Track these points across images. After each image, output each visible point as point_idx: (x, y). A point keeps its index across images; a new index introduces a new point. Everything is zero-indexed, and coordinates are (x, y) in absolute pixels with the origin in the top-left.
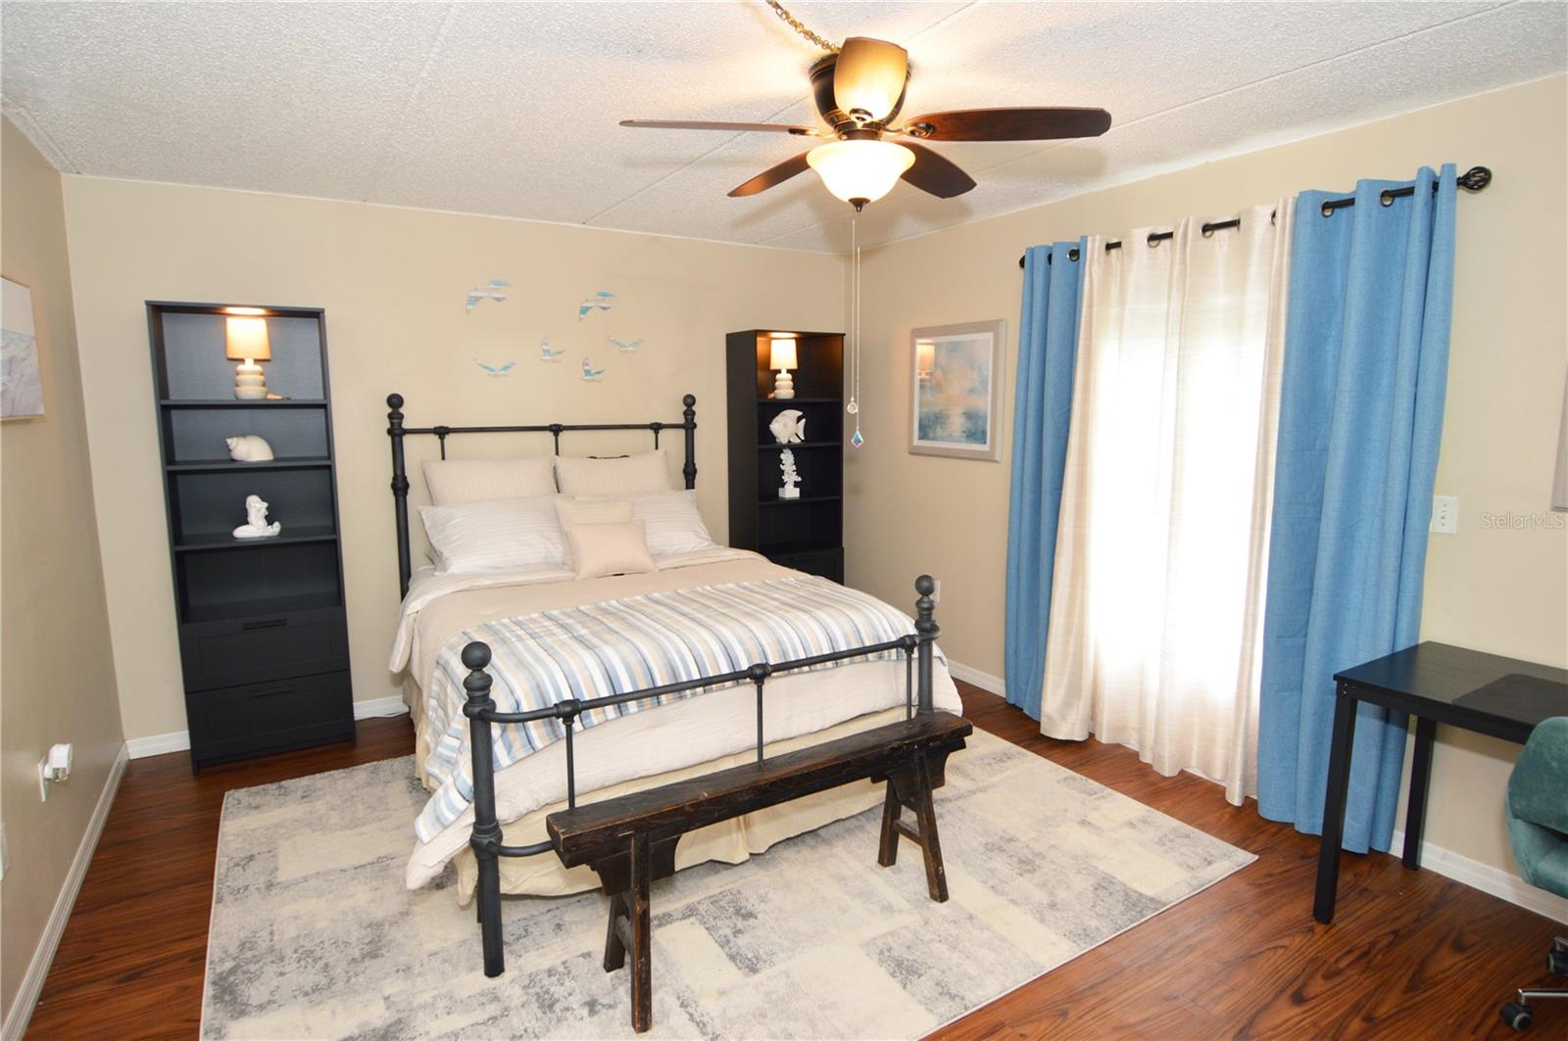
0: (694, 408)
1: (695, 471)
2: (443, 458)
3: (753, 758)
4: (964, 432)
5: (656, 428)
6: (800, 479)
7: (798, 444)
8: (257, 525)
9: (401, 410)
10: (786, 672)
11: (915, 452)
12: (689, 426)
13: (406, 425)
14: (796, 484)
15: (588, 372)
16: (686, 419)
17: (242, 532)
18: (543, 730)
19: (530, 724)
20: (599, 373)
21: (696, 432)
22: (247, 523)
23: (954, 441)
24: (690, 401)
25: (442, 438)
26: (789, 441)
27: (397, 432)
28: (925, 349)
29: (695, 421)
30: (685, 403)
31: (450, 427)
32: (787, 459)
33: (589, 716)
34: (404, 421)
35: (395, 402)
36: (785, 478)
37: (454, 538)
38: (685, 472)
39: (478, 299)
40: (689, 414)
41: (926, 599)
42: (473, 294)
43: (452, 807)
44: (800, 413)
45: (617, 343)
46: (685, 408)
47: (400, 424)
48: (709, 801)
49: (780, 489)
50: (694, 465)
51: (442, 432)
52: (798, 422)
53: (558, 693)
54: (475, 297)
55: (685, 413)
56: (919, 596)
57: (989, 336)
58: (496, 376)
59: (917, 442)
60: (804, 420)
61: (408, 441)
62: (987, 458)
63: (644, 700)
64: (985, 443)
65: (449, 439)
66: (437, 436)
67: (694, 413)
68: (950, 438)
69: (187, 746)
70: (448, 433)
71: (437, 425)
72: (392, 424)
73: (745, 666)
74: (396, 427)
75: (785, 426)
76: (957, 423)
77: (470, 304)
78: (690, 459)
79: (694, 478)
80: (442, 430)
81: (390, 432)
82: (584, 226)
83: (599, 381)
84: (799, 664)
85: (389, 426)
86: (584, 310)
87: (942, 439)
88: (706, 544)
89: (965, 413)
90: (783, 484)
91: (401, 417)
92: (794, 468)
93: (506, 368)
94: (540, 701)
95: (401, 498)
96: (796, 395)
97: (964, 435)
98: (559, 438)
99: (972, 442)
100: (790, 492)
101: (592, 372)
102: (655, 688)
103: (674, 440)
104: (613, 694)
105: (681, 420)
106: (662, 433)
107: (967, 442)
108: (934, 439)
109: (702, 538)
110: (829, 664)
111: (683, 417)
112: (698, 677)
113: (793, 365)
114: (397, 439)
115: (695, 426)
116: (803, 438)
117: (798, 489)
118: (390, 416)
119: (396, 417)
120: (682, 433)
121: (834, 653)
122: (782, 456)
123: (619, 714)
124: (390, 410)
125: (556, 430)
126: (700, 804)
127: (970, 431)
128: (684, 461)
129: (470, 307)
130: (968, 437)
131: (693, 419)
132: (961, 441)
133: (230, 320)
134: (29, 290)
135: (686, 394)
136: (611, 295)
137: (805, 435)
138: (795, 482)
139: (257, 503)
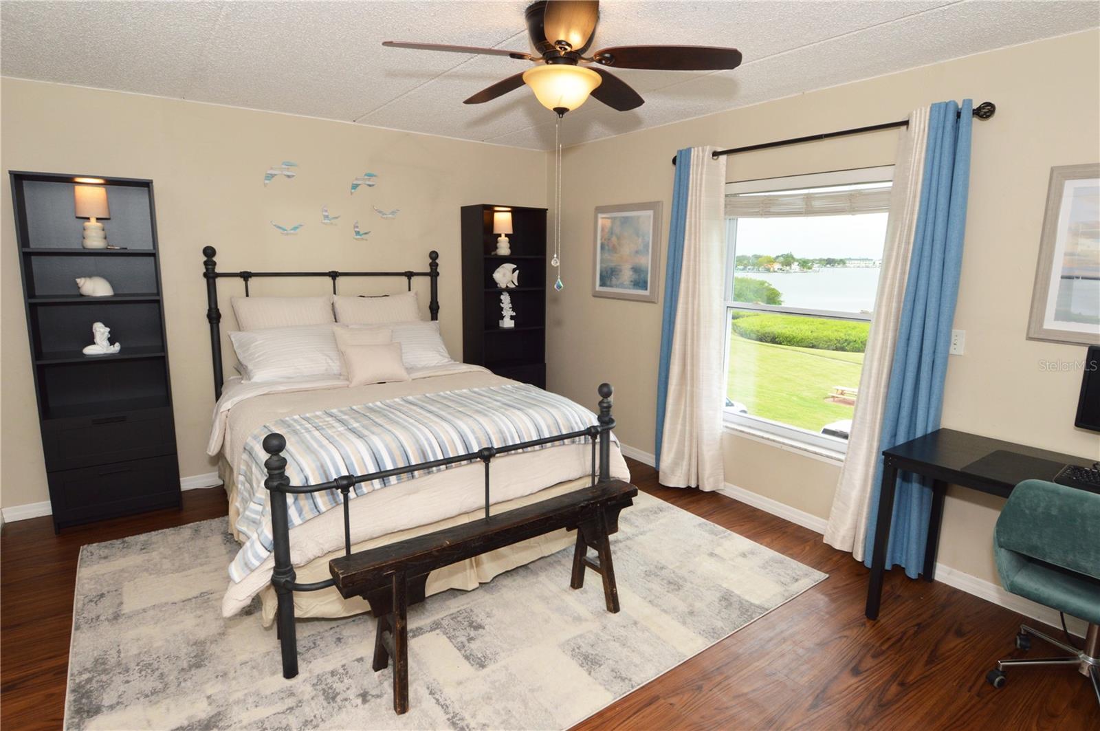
0: (437, 261)
1: (438, 307)
2: (247, 295)
3: (482, 515)
4: (632, 281)
5: (409, 275)
6: (514, 314)
7: (513, 288)
8: (101, 345)
9: (214, 259)
10: (506, 453)
11: (597, 295)
12: (433, 274)
13: (218, 270)
14: (512, 318)
15: (358, 233)
16: (431, 269)
17: (89, 350)
18: (326, 498)
19: (316, 494)
20: (366, 233)
21: (439, 278)
22: (94, 343)
23: (626, 288)
24: (434, 256)
25: (246, 281)
26: (507, 287)
27: (211, 275)
28: (603, 221)
29: (438, 270)
30: (431, 257)
31: (252, 272)
32: (506, 299)
33: (361, 488)
34: (217, 267)
35: (209, 252)
36: (504, 313)
37: (256, 355)
38: (431, 308)
39: (273, 176)
40: (434, 264)
41: (605, 400)
42: (269, 172)
43: (257, 556)
44: (516, 266)
45: (380, 212)
46: (431, 261)
47: (214, 269)
48: (449, 547)
49: (500, 321)
50: (437, 303)
51: (246, 276)
52: (513, 273)
53: (337, 470)
54: (271, 174)
55: (431, 265)
56: (601, 398)
57: (650, 213)
58: (287, 234)
59: (598, 288)
60: (517, 271)
61: (221, 283)
62: (649, 300)
63: (402, 475)
64: (646, 289)
65: (252, 281)
66: (242, 279)
67: (437, 265)
68: (622, 286)
69: (50, 512)
70: (251, 277)
71: (242, 271)
72: (207, 269)
73: (476, 450)
74: (210, 271)
75: (504, 275)
76: (627, 275)
77: (266, 179)
78: (435, 299)
79: (437, 312)
80: (246, 275)
81: (205, 275)
82: (353, 123)
83: (366, 240)
84: (515, 447)
85: (204, 270)
86: (355, 187)
87: (617, 286)
88: (447, 360)
89: (632, 268)
90: (502, 317)
91: (215, 264)
92: (510, 305)
93: (295, 228)
94: (324, 477)
95: (215, 325)
96: (512, 252)
97: (632, 283)
98: (336, 281)
99: (637, 289)
100: (508, 323)
101: (361, 233)
102: (410, 466)
103: (422, 284)
104: (378, 471)
105: (428, 270)
106: (414, 279)
107: (634, 289)
108: (611, 286)
109: (442, 356)
110: (537, 447)
111: (429, 267)
112: (442, 458)
114: (211, 281)
115: (438, 274)
116: (517, 284)
118: (205, 263)
119: (210, 264)
120: (428, 279)
121: (541, 439)
122: (502, 297)
123: (383, 485)
124: (205, 259)
125: (334, 275)
126: (444, 549)
127: (636, 281)
128: (430, 300)
129: (267, 182)
130: (634, 285)
131: (437, 268)
132: (630, 288)
133: (78, 188)
135: (431, 251)
136: (375, 176)
137: (518, 282)
138: (511, 316)
139: (101, 329)
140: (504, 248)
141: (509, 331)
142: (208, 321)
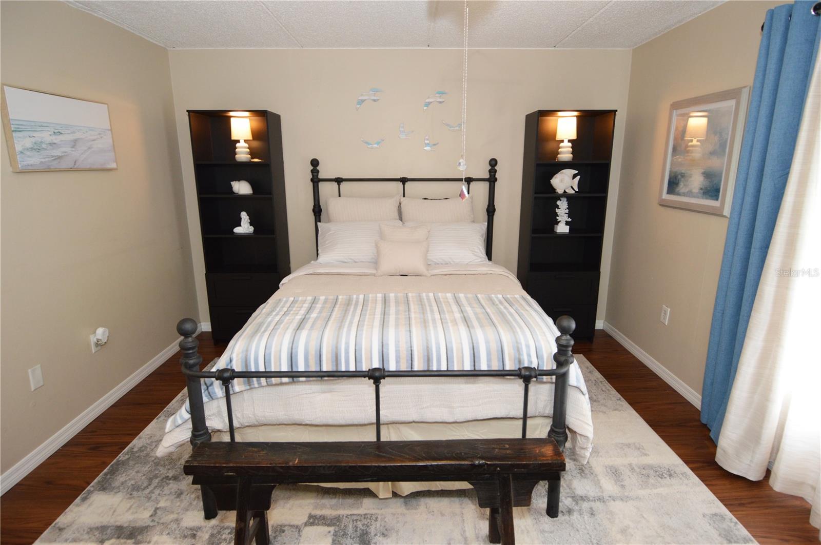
0: (496, 168)
1: (494, 210)
2: (340, 196)
4: (701, 189)
5: (469, 180)
6: (570, 220)
7: (572, 195)
8: (245, 227)
9: (318, 168)
11: (664, 204)
12: (492, 180)
13: (321, 176)
14: (567, 223)
15: (428, 144)
16: (490, 175)
17: (237, 230)
20: (435, 144)
21: (497, 184)
22: (240, 226)
23: (694, 197)
24: (493, 163)
25: (339, 184)
26: (565, 192)
27: (315, 180)
29: (496, 176)
30: (490, 164)
31: (343, 178)
32: (563, 206)
34: (319, 174)
35: (315, 163)
36: (559, 218)
38: (488, 211)
39: (363, 101)
40: (493, 172)
42: (360, 98)
44: (577, 172)
45: (448, 125)
46: (490, 168)
47: (317, 176)
49: (555, 226)
50: (494, 206)
51: (339, 181)
52: (573, 179)
54: (361, 100)
55: (490, 171)
57: (732, 103)
58: (372, 148)
59: (665, 196)
60: (579, 177)
61: (322, 185)
62: (717, 213)
64: (717, 200)
65: (343, 185)
66: (336, 183)
67: (496, 171)
68: (690, 194)
69: (210, 330)
70: (342, 182)
72: (313, 175)
74: (315, 177)
75: (562, 181)
76: (696, 181)
77: (358, 105)
78: (491, 203)
79: (494, 214)
81: (312, 180)
82: (428, 48)
85: (311, 177)
86: (428, 104)
87: (684, 195)
88: (480, 260)
89: (703, 173)
90: (557, 223)
91: (318, 172)
92: (567, 211)
93: (378, 143)
95: (317, 217)
96: (574, 158)
97: (702, 191)
98: (405, 186)
99: (707, 199)
100: (562, 228)
101: (431, 144)
103: (481, 189)
105: (487, 176)
106: (473, 184)
107: (703, 198)
108: (678, 194)
111: (488, 173)
113: (574, 136)
114: (316, 184)
115: (496, 180)
116: (577, 190)
117: (568, 227)
118: (312, 171)
119: (315, 172)
120: (487, 184)
122: (559, 203)
124: (312, 168)
125: (404, 181)
127: (706, 188)
128: (487, 204)
129: (358, 106)
130: (704, 193)
131: (495, 175)
132: (698, 198)
133: (232, 120)
134: (106, 106)
135: (491, 158)
136: (445, 93)
137: (578, 189)
138: (566, 221)
139: (244, 216)
140: (565, 153)
141: (563, 236)
142: (313, 214)
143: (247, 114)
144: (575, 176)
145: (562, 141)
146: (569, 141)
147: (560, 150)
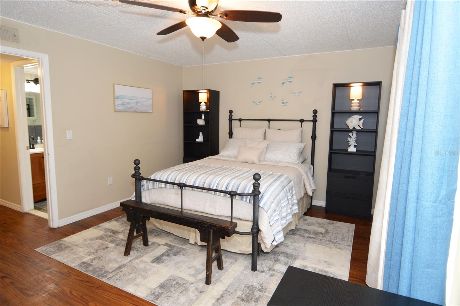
0: (317, 114)
1: (316, 137)
2: (240, 127)
5: (302, 121)
7: (359, 130)
9: (232, 114)
12: (315, 121)
13: (233, 118)
14: (355, 146)
15: (283, 103)
16: (313, 118)
17: (197, 140)
20: (286, 103)
21: (317, 123)
24: (315, 112)
25: (240, 122)
27: (230, 119)
29: (317, 119)
30: (313, 112)
32: (353, 135)
35: (231, 112)
36: (351, 143)
38: (312, 137)
39: (254, 83)
40: (315, 117)
42: (253, 82)
44: (361, 117)
45: (293, 93)
46: (313, 114)
47: (232, 117)
49: (349, 148)
50: (316, 135)
51: (240, 120)
52: (359, 121)
55: (313, 116)
58: (257, 105)
60: (363, 120)
61: (233, 122)
65: (242, 122)
67: (316, 116)
70: (242, 120)
72: (230, 117)
74: (231, 118)
75: (352, 122)
78: (314, 133)
80: (241, 120)
81: (229, 119)
83: (286, 106)
86: (283, 83)
90: (350, 146)
91: (232, 116)
92: (355, 139)
93: (259, 102)
95: (231, 137)
100: (352, 149)
101: (284, 103)
106: (304, 123)
111: (312, 117)
113: (360, 97)
114: (231, 121)
115: (316, 121)
117: (355, 148)
118: (229, 116)
119: (231, 116)
120: (311, 123)
122: (351, 134)
124: (229, 114)
125: (269, 120)
128: (312, 134)
129: (252, 86)
131: (316, 118)
133: (200, 94)
134: (151, 90)
135: (314, 109)
136: (292, 78)
137: (363, 126)
139: (201, 134)
140: (355, 106)
141: (352, 153)
142: (228, 135)
143: (206, 91)
144: (360, 119)
145: (354, 100)
146: (357, 100)
147: (352, 105)
